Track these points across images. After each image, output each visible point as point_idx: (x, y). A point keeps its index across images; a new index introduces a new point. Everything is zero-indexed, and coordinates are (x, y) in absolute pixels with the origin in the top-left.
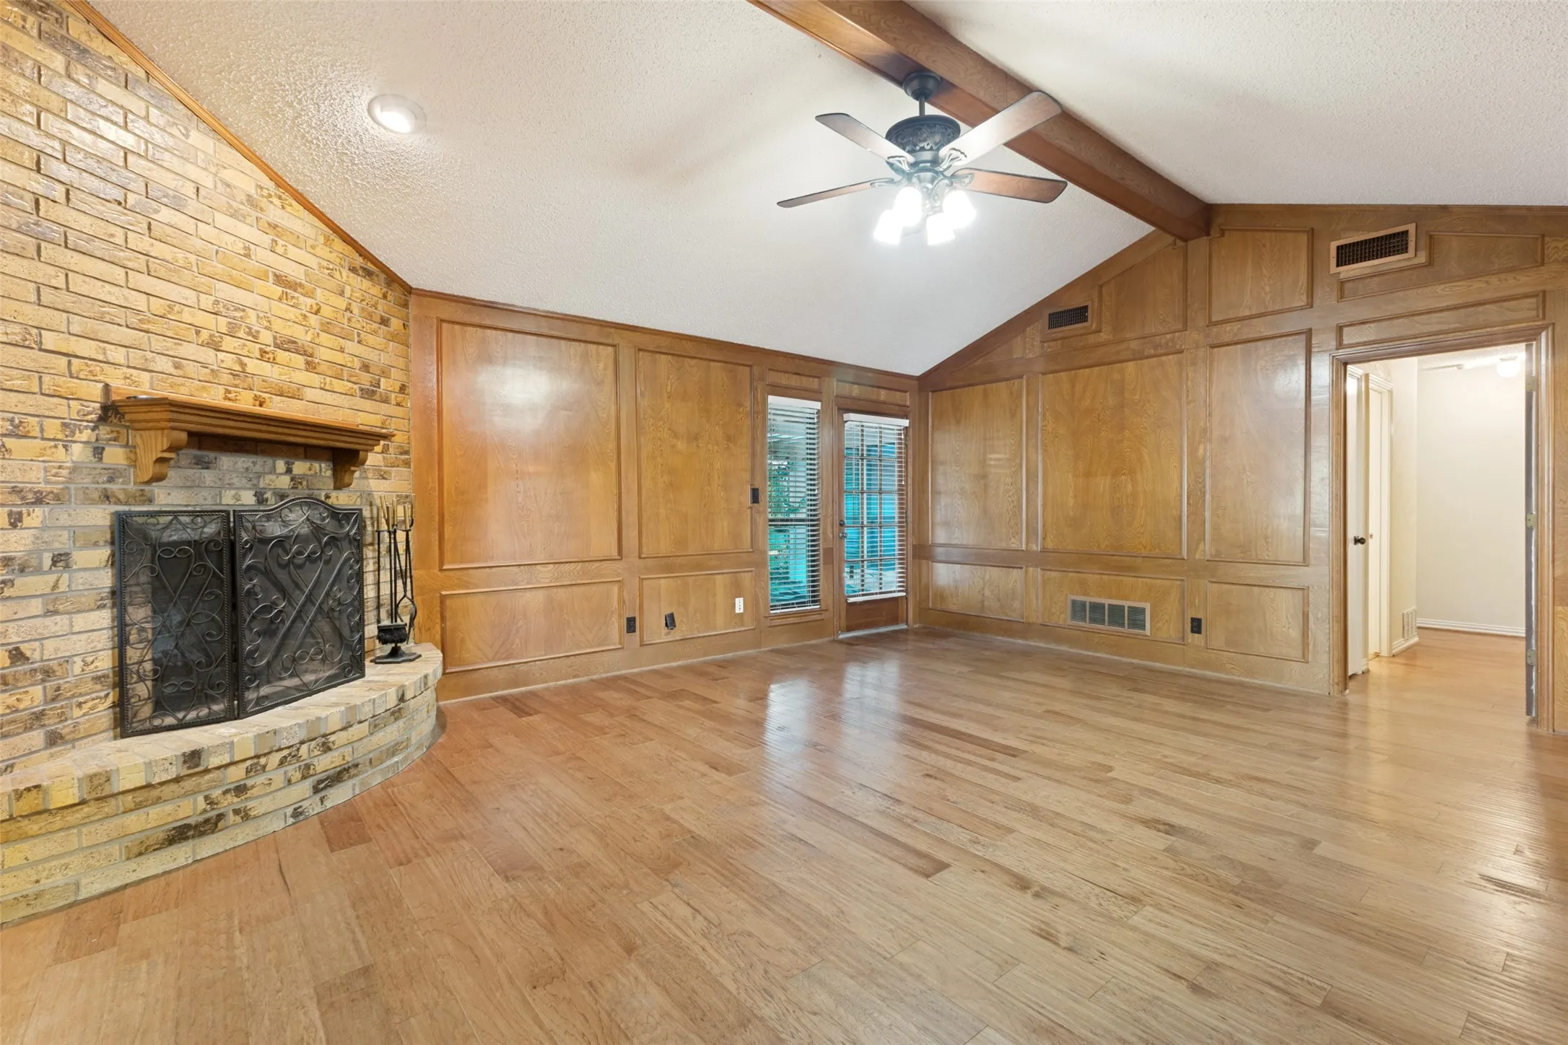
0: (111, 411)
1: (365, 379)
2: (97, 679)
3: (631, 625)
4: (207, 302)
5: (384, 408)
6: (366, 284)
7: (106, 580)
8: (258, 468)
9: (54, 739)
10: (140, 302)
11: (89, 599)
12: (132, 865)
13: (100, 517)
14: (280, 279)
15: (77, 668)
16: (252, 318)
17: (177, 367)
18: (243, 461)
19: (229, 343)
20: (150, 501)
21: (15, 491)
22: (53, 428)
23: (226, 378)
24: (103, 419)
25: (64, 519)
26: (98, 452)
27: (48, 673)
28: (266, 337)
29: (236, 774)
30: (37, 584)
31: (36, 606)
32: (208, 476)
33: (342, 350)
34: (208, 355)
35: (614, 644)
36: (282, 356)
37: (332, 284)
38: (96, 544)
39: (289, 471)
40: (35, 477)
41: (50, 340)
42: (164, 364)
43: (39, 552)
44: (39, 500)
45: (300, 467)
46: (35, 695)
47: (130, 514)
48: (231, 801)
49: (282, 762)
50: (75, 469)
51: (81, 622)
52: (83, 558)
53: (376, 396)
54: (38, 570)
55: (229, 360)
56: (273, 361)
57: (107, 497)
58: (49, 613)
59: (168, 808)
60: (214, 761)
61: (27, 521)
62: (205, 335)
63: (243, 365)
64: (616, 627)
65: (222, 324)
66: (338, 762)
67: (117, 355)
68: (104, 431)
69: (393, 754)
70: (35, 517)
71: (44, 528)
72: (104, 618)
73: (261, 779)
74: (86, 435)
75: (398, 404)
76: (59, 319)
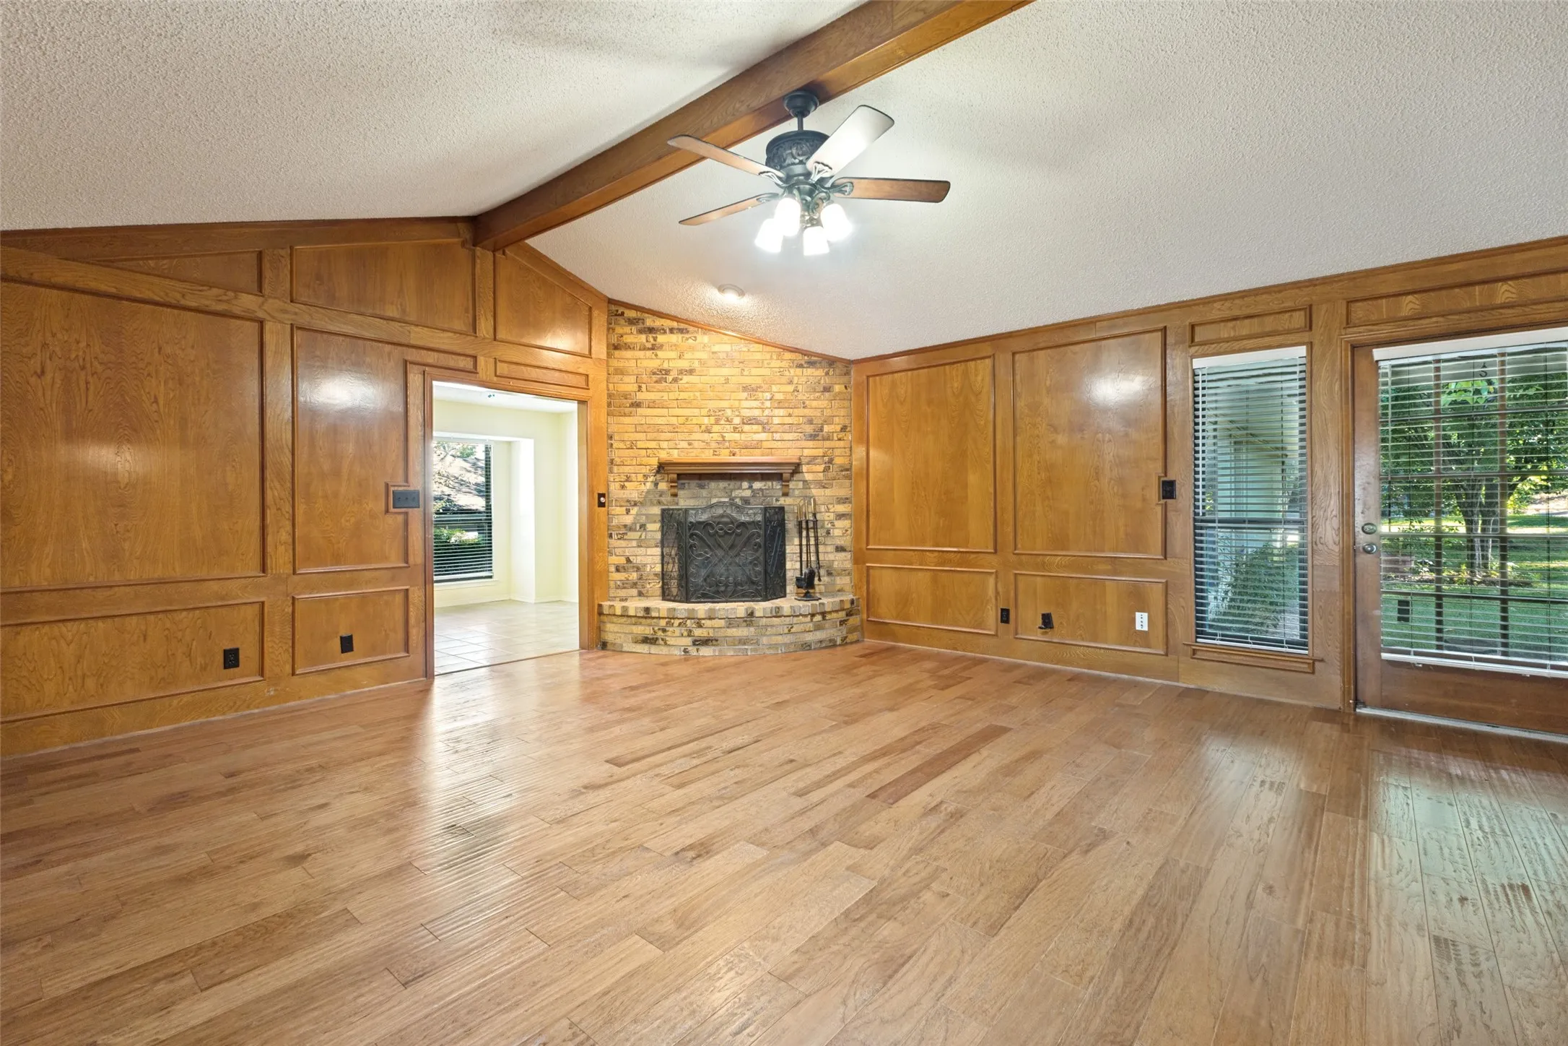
0: (662, 468)
1: (809, 429)
2: (656, 575)
3: (1005, 616)
4: (704, 412)
5: (827, 444)
6: (810, 371)
7: (659, 536)
8: (731, 487)
9: (640, 594)
10: (674, 421)
11: (653, 543)
12: (634, 645)
13: (656, 510)
14: (745, 389)
15: (648, 569)
16: (729, 412)
17: (690, 444)
18: (722, 484)
19: (716, 428)
20: (677, 504)
21: (628, 501)
22: (640, 477)
23: (714, 445)
24: (658, 472)
25: (644, 512)
26: (656, 484)
27: (638, 569)
28: (737, 421)
29: (663, 623)
30: (635, 535)
31: (634, 543)
32: (704, 493)
33: (790, 415)
34: (706, 436)
35: (990, 630)
36: (746, 428)
37: (784, 380)
38: (655, 522)
39: (751, 487)
40: (635, 496)
41: (640, 444)
42: (684, 444)
43: (635, 524)
44: (635, 505)
45: (757, 485)
46: (634, 576)
47: (669, 510)
48: (660, 633)
49: (680, 624)
50: (648, 492)
51: (650, 551)
52: (650, 527)
53: (820, 438)
54: (635, 530)
55: (716, 436)
56: (742, 432)
57: (659, 503)
58: (639, 546)
59: (643, 628)
60: (654, 614)
61: (632, 512)
62: (703, 427)
63: (723, 437)
64: (992, 616)
65: (712, 420)
66: (706, 635)
67: (664, 445)
68: (658, 477)
69: (745, 644)
70: (634, 511)
71: (637, 515)
72: (658, 551)
73: (671, 629)
74: (652, 479)
75: (839, 440)
76: (642, 436)
